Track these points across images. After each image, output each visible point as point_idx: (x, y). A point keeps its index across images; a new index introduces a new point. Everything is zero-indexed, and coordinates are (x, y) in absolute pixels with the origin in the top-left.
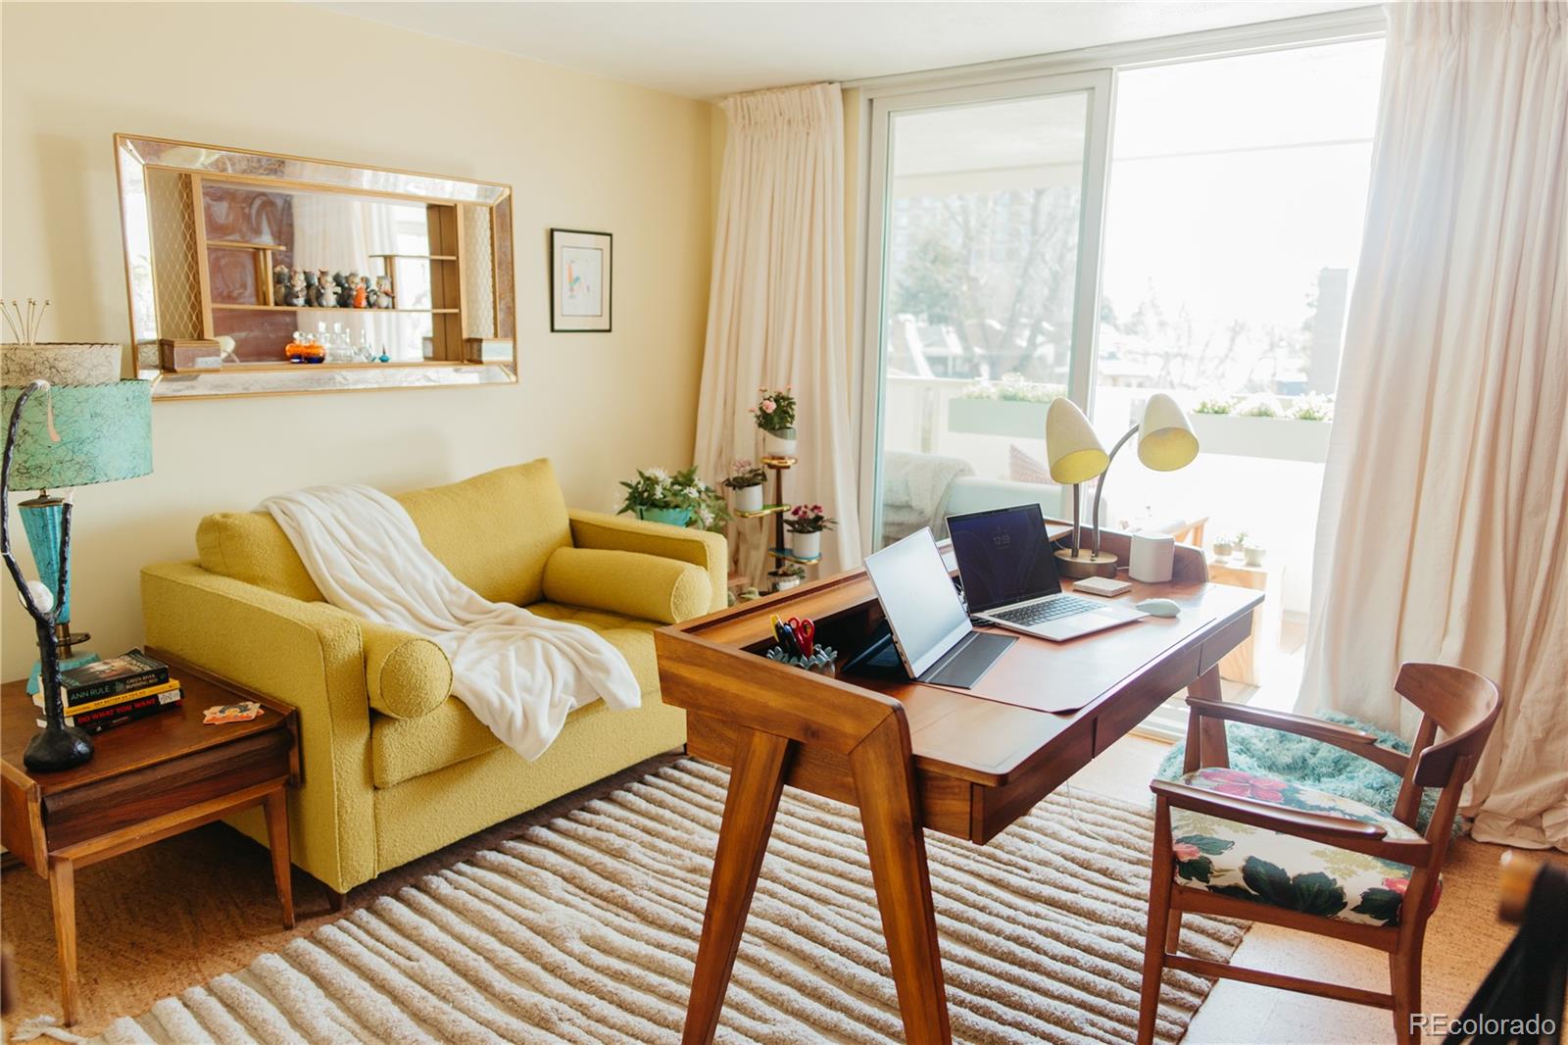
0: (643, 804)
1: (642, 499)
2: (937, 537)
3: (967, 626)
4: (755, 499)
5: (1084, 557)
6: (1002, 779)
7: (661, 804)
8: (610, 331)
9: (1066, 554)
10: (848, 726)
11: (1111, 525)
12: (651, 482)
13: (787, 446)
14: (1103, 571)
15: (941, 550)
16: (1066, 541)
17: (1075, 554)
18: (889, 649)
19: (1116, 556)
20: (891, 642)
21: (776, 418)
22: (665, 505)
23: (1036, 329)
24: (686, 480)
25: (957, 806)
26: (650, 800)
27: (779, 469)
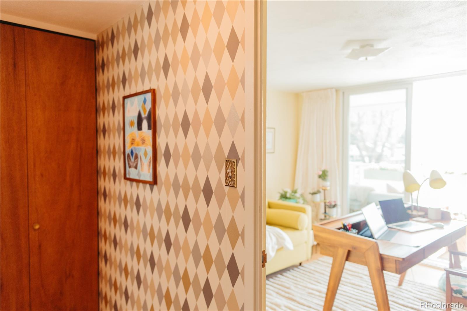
0: (292, 277)
1: (284, 197)
2: (377, 205)
3: (386, 228)
4: (318, 198)
5: (415, 213)
6: (403, 259)
7: (296, 277)
8: (273, 153)
9: (409, 212)
10: (363, 246)
11: (421, 204)
12: (286, 193)
13: (328, 184)
14: (420, 216)
15: (378, 209)
16: (409, 208)
17: (412, 211)
18: (369, 231)
19: (425, 213)
20: (369, 229)
21: (323, 176)
22: (290, 198)
23: (384, 146)
24: (295, 192)
25: (393, 265)
26: (293, 276)
27: (325, 190)
